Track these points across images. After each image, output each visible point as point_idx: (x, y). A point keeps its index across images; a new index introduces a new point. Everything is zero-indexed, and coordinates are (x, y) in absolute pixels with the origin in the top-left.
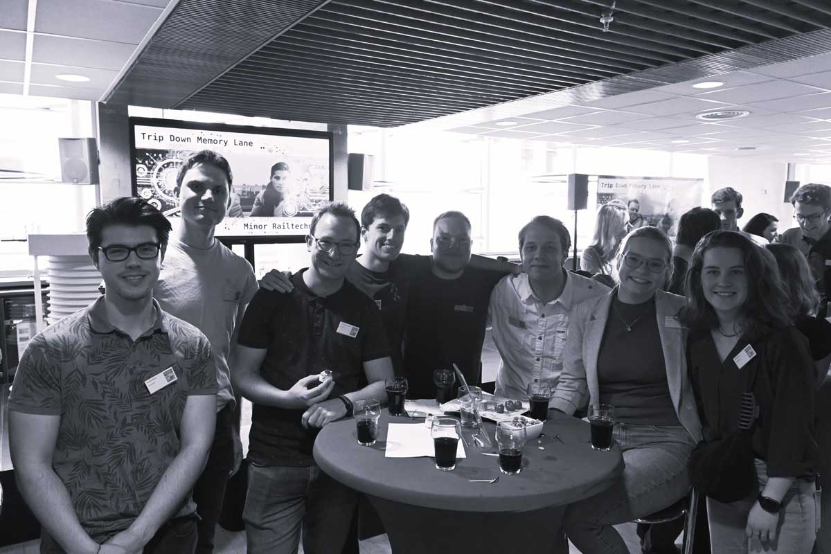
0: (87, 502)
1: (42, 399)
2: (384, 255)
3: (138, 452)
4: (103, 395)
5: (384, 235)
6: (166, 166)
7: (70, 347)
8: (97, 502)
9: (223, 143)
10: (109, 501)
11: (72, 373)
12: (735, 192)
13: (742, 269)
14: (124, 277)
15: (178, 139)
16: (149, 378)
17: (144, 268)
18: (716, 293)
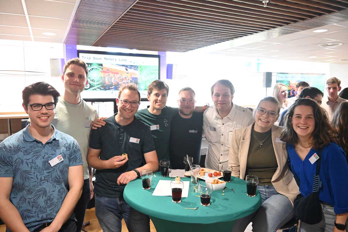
0: (25, 215)
1: (5, 170)
2: (158, 107)
3: (48, 192)
4: (31, 168)
5: (157, 98)
6: (92, 69)
7: (16, 148)
8: (29, 215)
9: (114, 60)
10: (34, 214)
11: (17, 159)
12: (338, 79)
13: (312, 116)
14: (40, 118)
15: (96, 59)
16: (51, 160)
17: (49, 114)
18: (299, 127)
